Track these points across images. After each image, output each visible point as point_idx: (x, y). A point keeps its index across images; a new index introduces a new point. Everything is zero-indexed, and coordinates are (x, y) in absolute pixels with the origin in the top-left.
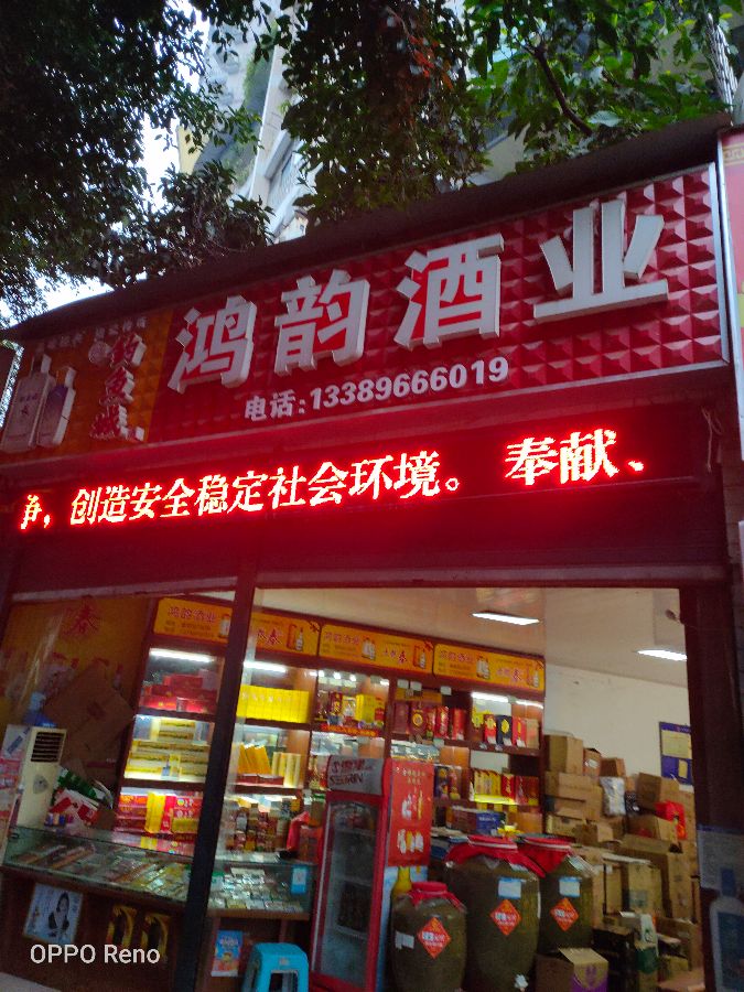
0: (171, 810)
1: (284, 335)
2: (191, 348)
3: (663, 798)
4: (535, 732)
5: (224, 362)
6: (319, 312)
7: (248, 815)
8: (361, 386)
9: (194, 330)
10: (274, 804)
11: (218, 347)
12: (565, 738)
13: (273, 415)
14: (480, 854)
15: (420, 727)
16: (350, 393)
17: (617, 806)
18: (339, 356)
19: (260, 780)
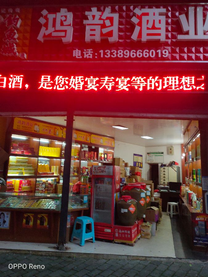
0: (22, 184)
1: (88, 28)
2: (46, 25)
3: (136, 171)
4: (111, 157)
5: (63, 34)
6: (101, 22)
7: (45, 184)
8: (119, 52)
9: (46, 18)
10: (52, 180)
11: (58, 27)
12: (119, 158)
13: (85, 57)
14: (135, 188)
15: (87, 157)
16: (114, 54)
17: (128, 174)
18: (111, 40)
19: (47, 174)
